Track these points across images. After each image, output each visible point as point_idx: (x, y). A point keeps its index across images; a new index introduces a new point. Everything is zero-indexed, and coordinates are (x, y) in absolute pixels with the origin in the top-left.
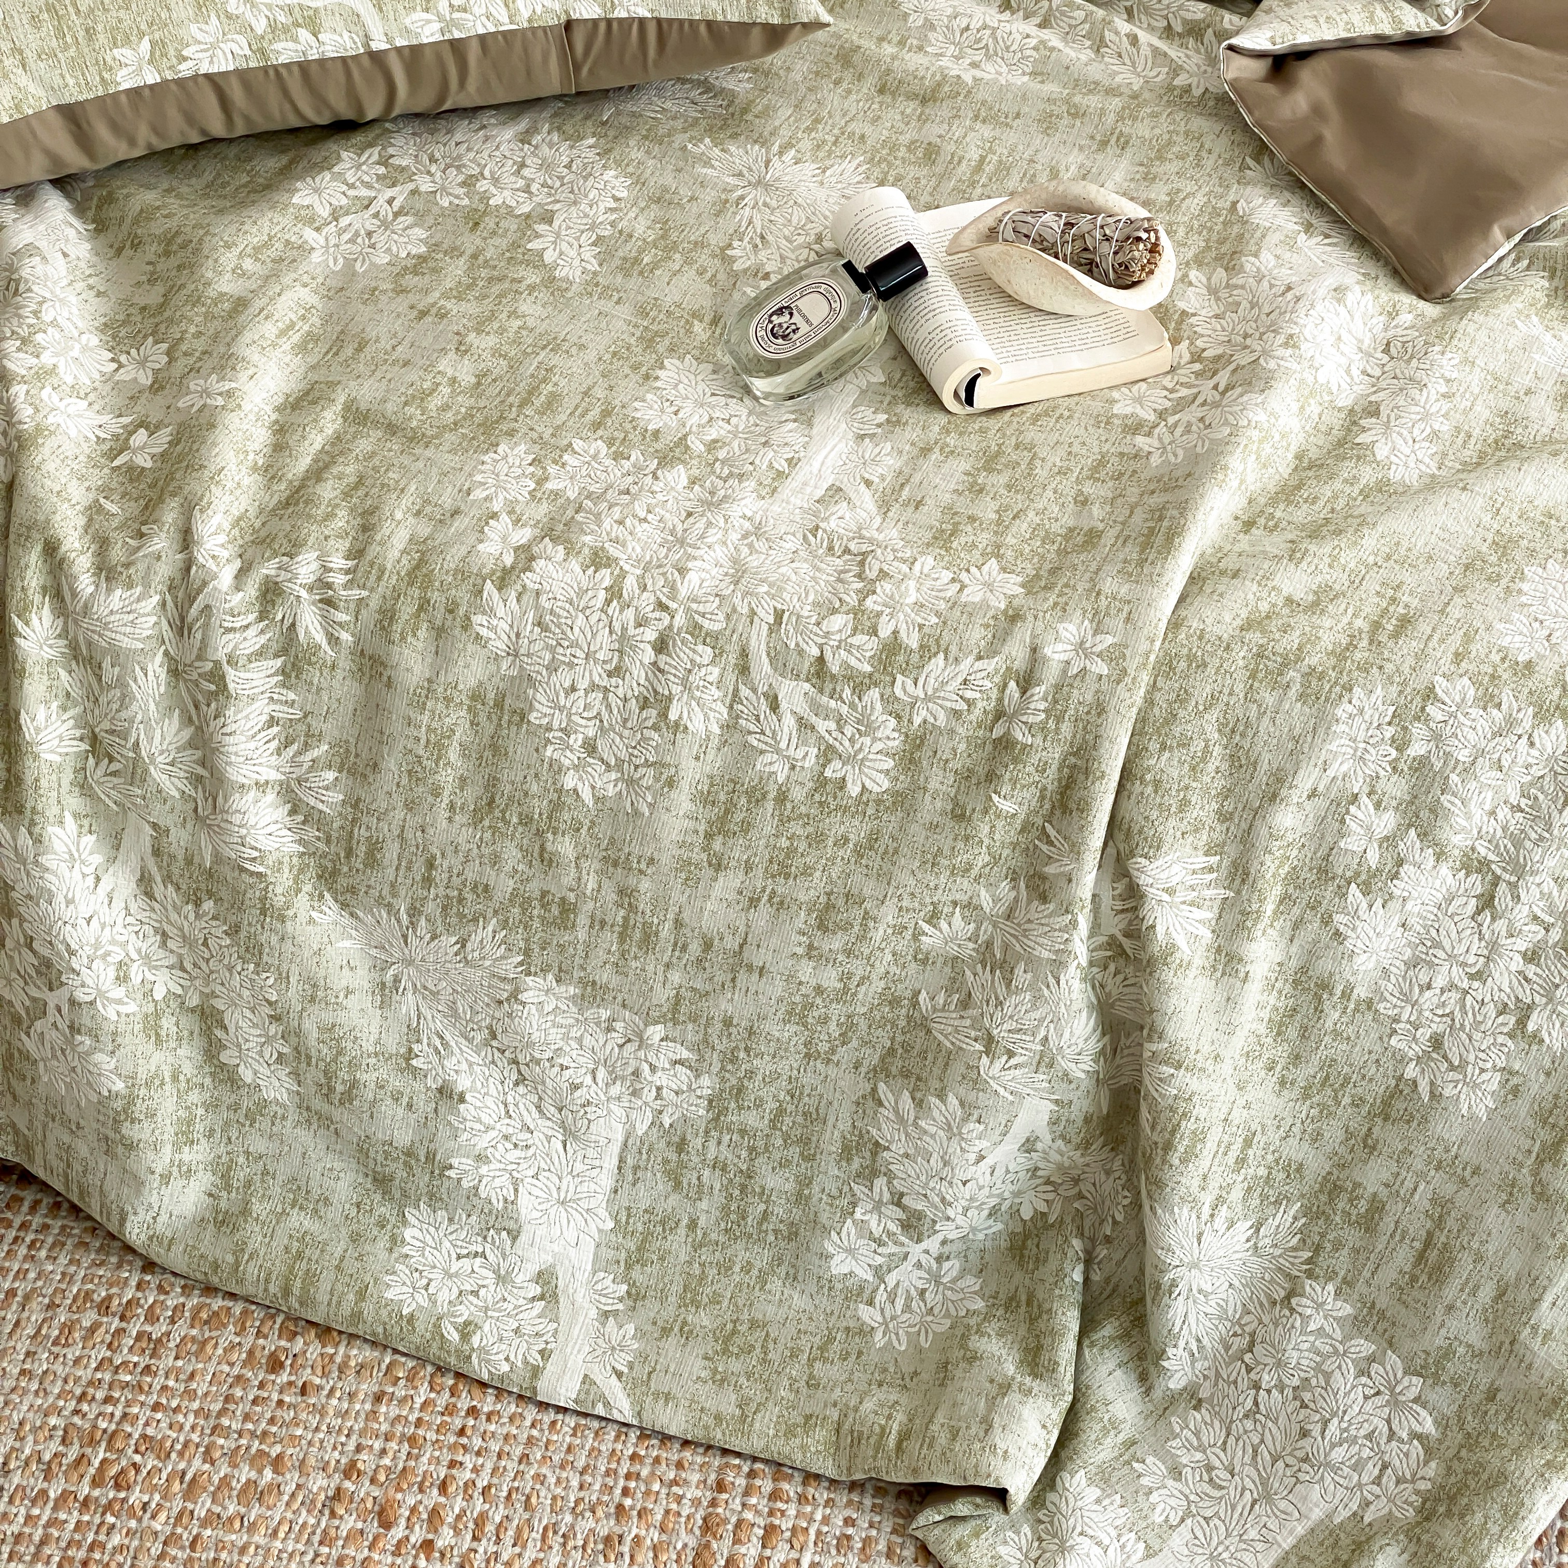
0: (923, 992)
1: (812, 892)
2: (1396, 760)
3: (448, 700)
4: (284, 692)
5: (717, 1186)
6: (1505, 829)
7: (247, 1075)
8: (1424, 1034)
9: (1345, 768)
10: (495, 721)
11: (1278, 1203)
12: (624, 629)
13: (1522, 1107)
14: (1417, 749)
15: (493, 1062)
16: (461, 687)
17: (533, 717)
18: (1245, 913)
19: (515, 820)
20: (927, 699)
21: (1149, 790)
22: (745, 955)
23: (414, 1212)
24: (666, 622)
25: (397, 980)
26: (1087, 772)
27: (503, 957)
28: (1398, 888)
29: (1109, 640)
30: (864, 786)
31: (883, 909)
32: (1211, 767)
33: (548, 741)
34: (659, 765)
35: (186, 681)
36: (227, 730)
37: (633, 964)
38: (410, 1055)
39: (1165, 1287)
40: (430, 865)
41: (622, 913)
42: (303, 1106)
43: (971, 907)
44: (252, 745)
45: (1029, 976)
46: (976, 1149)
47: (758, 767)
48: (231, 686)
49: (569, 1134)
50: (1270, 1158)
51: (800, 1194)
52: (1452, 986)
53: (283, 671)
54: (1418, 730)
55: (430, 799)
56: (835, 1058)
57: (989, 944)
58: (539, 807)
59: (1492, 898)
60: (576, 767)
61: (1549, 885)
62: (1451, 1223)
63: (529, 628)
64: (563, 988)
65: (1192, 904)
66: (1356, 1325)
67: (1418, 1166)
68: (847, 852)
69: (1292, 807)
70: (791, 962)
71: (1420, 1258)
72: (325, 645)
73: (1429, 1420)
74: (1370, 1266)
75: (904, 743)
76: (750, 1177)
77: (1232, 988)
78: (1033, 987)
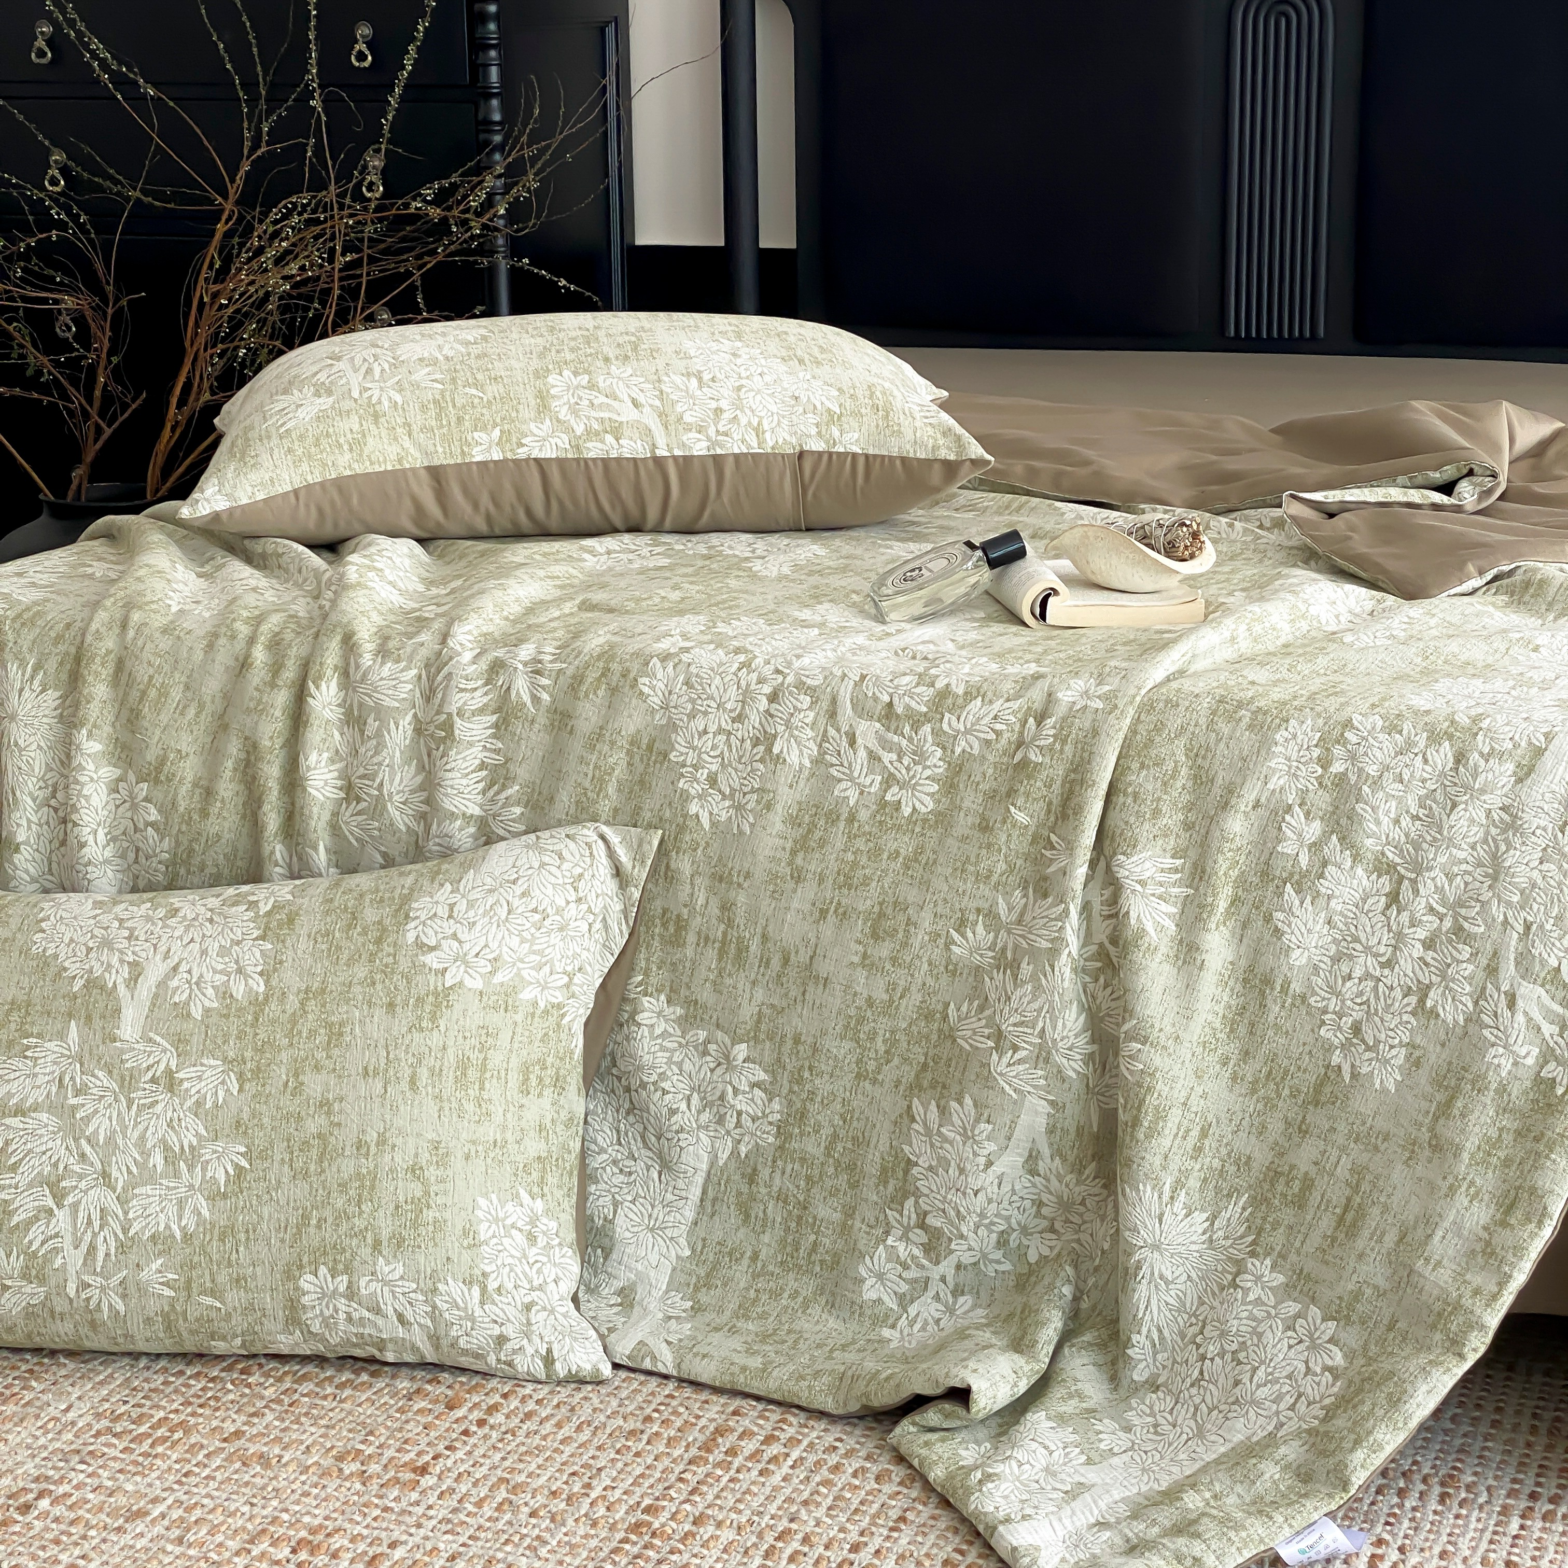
0: (952, 1005)
1: (869, 902)
2: (1322, 776)
3: (612, 743)
4: (495, 742)
5: (779, 1219)
6: (1407, 835)
8: (1346, 1022)
9: (1281, 782)
10: (645, 761)
11: (1229, 1196)
12: (748, 685)
13: (1423, 1077)
14: (1337, 767)
16: (623, 733)
17: (672, 756)
18: (1202, 906)
20: (967, 732)
21: (1130, 800)
22: (815, 966)
24: (780, 681)
26: (1082, 782)
28: (1324, 886)
29: (1107, 688)
30: (914, 808)
31: (922, 915)
32: (1179, 784)
33: (682, 775)
34: (761, 790)
35: (424, 737)
36: (449, 767)
37: (728, 981)
39: (1131, 1271)
41: (722, 927)
43: (991, 915)
44: (466, 782)
45: (1031, 968)
46: (986, 1152)
47: (836, 793)
48: (457, 732)
49: (666, 1165)
50: (1224, 1151)
51: (844, 1225)
52: (1367, 976)
53: (496, 726)
54: (1338, 751)
56: (880, 1077)
57: (1004, 950)
59: (1398, 894)
60: (700, 797)
61: (1442, 880)
62: (1365, 1187)
63: (679, 687)
64: (671, 1009)
65: (1160, 897)
66: (1287, 1291)
67: (1341, 1141)
68: (898, 865)
69: (1240, 816)
70: (849, 972)
71: (1341, 1220)
72: (529, 704)
73: (1340, 1354)
74: (1300, 1237)
75: (947, 770)
76: (805, 1208)
77: (1190, 975)
78: (1034, 978)
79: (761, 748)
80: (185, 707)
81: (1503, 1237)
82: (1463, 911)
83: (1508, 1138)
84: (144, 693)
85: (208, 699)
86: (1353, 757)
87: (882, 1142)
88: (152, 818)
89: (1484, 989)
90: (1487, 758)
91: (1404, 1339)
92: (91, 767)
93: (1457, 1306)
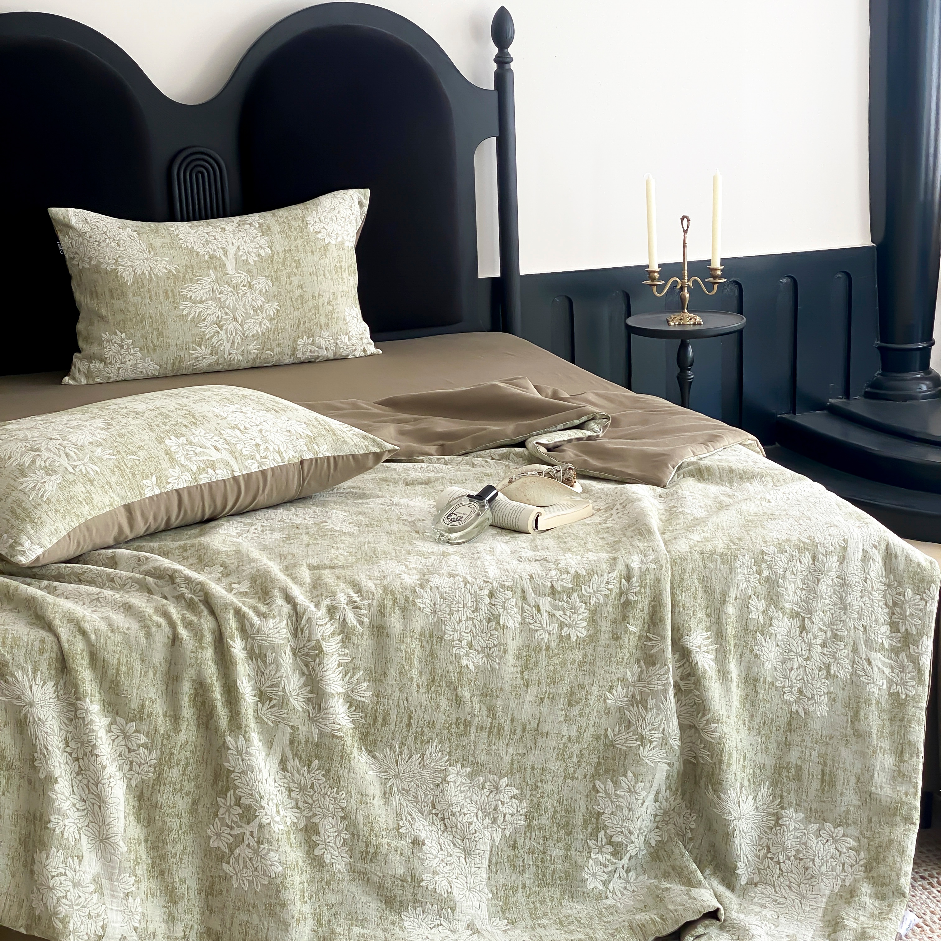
0: (609, 729)
2: (760, 579)
3: (411, 637)
4: (344, 650)
5: (531, 863)
6: (801, 598)
7: (327, 858)
8: (795, 689)
9: (744, 585)
10: (430, 643)
11: (760, 784)
13: (838, 705)
14: (765, 573)
15: (433, 823)
16: (416, 631)
17: (446, 637)
18: (725, 653)
19: (444, 685)
20: (595, 592)
21: (682, 609)
22: (540, 728)
23: (405, 913)
24: (491, 586)
25: (391, 788)
26: (659, 606)
27: (440, 759)
28: (773, 629)
29: (651, 558)
30: (577, 636)
31: (593, 688)
32: (699, 597)
33: (453, 646)
34: (500, 644)
35: (299, 656)
36: (325, 669)
37: (494, 747)
38: (399, 827)
39: (731, 833)
40: (410, 718)
41: (490, 720)
42: (352, 870)
43: (624, 680)
44: (334, 675)
45: (654, 701)
46: (642, 797)
47: (536, 637)
48: (325, 649)
49: (467, 853)
50: (752, 764)
52: (800, 666)
53: (342, 641)
54: (764, 566)
55: (409, 683)
56: (576, 775)
57: (633, 695)
58: (453, 676)
59: (804, 626)
60: (466, 655)
61: (822, 615)
62: (829, 762)
63: (438, 601)
64: (464, 770)
65: (707, 652)
66: (807, 820)
67: (809, 744)
68: (576, 666)
69: (731, 605)
70: (558, 726)
71: (823, 781)
72: (358, 626)
73: (851, 840)
74: (804, 794)
75: (589, 613)
76: (545, 853)
77: (727, 685)
78: (657, 706)
79: (494, 623)
80: (146, 672)
81: (904, 767)
82: (835, 627)
83: (887, 723)
84: (118, 670)
85: (157, 664)
86: (770, 567)
87: (581, 807)
88: (142, 742)
89: (854, 660)
90: (826, 555)
91: (880, 825)
92: (97, 720)
93: (902, 803)
